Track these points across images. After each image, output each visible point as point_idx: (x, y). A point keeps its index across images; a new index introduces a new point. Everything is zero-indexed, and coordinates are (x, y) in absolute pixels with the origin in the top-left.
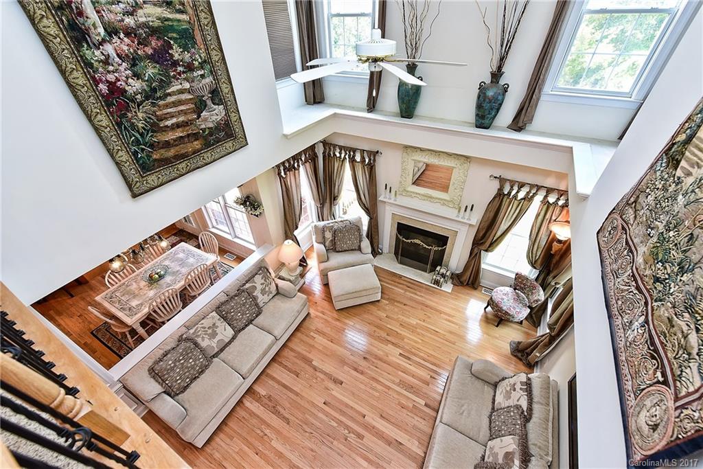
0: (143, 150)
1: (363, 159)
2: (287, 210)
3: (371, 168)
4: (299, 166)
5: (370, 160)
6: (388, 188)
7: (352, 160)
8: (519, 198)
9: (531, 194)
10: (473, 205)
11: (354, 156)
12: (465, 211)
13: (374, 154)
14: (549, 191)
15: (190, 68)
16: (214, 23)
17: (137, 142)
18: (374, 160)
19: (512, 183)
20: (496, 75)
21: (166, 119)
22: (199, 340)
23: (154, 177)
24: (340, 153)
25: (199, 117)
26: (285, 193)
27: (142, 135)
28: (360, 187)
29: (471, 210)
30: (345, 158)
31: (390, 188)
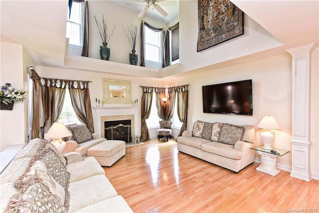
1: (79, 86)
3: (86, 91)
5: (84, 86)
7: (71, 88)
9: (152, 91)
10: (137, 100)
11: (72, 85)
12: (135, 103)
13: (87, 83)
18: (88, 86)
19: (146, 88)
20: (134, 51)
29: (137, 101)
30: (65, 87)
31: (99, 100)
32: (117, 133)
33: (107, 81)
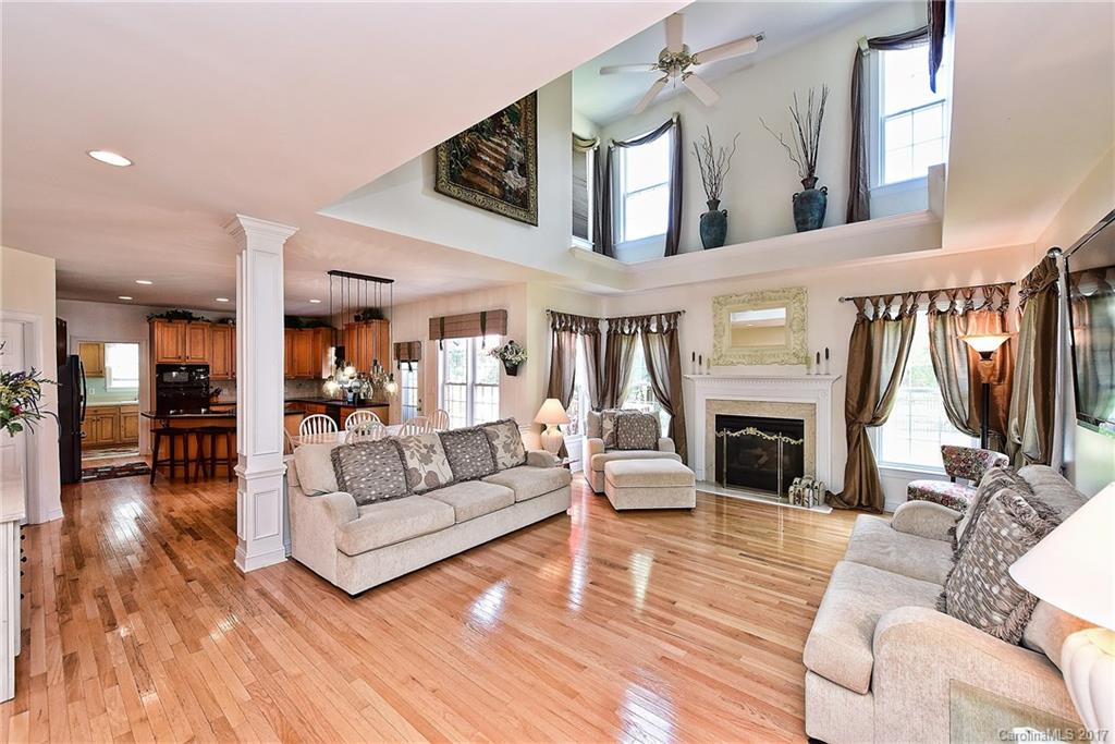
0: (457, 164)
1: (660, 327)
2: (554, 378)
3: (671, 336)
4: (577, 330)
5: (670, 325)
6: (697, 358)
7: (647, 332)
8: (893, 317)
9: (909, 308)
10: (827, 350)
11: (648, 326)
12: (818, 362)
13: (674, 316)
14: (933, 295)
15: (510, 134)
16: (536, 121)
17: (456, 156)
18: (676, 323)
19: (875, 301)
20: (810, 180)
21: (483, 154)
22: (407, 454)
23: (456, 189)
24: (630, 327)
25: (506, 171)
26: (555, 358)
27: (462, 153)
28: (656, 370)
29: (827, 357)
30: (636, 331)
31: (700, 357)
32: (761, 456)
33: (721, 303)
